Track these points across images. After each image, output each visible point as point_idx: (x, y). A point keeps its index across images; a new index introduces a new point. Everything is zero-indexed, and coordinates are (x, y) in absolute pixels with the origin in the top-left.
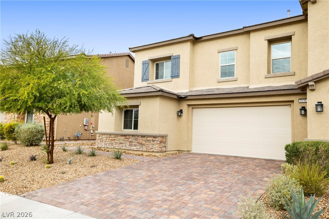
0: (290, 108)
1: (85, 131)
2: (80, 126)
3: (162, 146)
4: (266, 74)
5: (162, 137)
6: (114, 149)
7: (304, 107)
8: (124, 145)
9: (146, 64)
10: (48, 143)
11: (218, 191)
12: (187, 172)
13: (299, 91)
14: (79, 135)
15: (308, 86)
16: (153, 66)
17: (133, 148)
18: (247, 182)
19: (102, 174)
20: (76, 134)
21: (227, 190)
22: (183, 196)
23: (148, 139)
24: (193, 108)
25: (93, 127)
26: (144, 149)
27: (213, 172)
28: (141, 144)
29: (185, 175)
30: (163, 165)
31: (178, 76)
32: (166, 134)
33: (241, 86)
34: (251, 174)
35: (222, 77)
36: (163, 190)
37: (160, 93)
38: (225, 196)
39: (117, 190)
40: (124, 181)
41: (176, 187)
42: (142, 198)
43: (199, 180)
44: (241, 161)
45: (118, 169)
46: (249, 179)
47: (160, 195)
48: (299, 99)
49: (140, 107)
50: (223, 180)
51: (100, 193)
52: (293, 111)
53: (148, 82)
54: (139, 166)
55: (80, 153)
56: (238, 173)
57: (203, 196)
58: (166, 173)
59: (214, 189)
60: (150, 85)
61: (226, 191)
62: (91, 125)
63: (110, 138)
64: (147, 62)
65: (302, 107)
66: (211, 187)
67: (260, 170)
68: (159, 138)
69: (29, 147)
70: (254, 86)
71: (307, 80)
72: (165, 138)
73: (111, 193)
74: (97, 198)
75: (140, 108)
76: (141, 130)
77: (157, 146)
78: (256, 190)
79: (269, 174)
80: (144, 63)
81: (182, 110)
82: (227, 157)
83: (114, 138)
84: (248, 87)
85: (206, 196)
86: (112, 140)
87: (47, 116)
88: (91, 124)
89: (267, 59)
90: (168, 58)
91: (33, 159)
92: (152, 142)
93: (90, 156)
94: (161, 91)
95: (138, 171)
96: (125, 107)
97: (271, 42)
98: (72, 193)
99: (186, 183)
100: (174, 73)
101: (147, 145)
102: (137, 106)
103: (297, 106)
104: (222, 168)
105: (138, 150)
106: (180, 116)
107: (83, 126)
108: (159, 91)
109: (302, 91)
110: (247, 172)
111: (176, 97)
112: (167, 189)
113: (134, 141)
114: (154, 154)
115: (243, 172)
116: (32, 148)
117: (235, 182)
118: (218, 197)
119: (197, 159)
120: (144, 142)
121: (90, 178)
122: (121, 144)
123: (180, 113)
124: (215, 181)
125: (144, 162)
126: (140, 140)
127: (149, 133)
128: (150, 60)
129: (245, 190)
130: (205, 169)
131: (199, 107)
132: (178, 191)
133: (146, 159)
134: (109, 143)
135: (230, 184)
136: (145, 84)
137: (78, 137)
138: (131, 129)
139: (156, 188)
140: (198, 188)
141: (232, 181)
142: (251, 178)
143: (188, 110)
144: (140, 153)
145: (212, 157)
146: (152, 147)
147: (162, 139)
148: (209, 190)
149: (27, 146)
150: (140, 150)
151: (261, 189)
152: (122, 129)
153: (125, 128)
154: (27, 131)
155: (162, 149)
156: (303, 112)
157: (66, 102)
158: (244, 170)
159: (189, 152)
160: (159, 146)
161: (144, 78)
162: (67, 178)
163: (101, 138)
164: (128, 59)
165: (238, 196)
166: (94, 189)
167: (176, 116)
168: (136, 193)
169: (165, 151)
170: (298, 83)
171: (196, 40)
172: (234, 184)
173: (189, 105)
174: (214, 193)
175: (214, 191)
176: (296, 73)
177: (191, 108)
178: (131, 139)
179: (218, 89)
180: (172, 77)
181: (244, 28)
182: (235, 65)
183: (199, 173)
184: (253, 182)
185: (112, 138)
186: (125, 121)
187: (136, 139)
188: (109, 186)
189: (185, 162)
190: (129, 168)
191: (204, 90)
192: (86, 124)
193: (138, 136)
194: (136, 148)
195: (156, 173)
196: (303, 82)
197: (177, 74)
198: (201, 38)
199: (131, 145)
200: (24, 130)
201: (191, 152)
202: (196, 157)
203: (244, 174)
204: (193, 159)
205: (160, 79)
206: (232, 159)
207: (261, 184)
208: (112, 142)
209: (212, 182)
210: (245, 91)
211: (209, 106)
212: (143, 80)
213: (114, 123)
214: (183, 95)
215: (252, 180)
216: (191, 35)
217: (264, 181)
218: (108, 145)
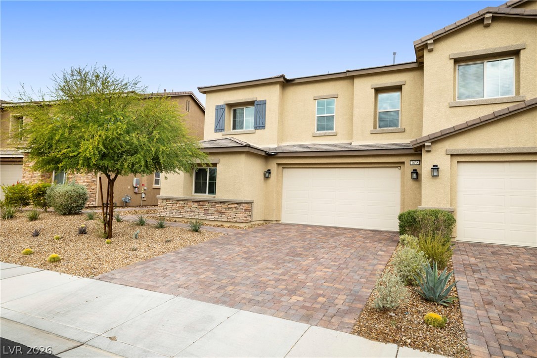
0: (400, 170)
1: (135, 195)
2: (129, 187)
3: (247, 215)
4: (372, 129)
5: (248, 203)
6: (183, 219)
7: (416, 170)
8: (197, 213)
9: (222, 110)
10: (105, 211)
11: (333, 267)
12: (288, 247)
13: (412, 152)
14: (127, 200)
15: (424, 146)
16: (230, 112)
17: (209, 217)
18: (362, 257)
19: (183, 250)
20: (123, 199)
21: (344, 266)
22: (296, 274)
23: (229, 206)
24: (283, 168)
25: (145, 190)
26: (225, 218)
27: (319, 246)
28: (220, 212)
29: (288, 251)
30: (255, 238)
31: (263, 127)
32: (251, 199)
33: (341, 143)
34: (363, 248)
35: (318, 130)
36: (271, 269)
37: (247, 149)
38: (344, 273)
39: (215, 270)
40: (217, 258)
41: (284, 265)
42: (249, 278)
43: (307, 255)
44: (345, 232)
45: (202, 245)
46: (362, 253)
47: (270, 274)
48: (411, 161)
49: (218, 165)
50: (334, 255)
51: (195, 274)
52: (403, 175)
53: (223, 133)
54: (225, 240)
55: (142, 225)
56: (348, 247)
57: (319, 273)
58: (263, 248)
59: (329, 266)
60: (228, 137)
61: (342, 267)
62: (143, 187)
63: (178, 205)
64: (222, 107)
65: (414, 170)
66: (324, 263)
67: (370, 243)
68: (244, 205)
69: (67, 216)
70: (359, 142)
71: (423, 140)
72: (250, 205)
73: (208, 273)
74: (194, 279)
75: (219, 168)
76: (220, 195)
77: (241, 215)
78: (375, 265)
79: (382, 247)
80: (218, 108)
81: (270, 170)
82: (327, 228)
83: (183, 205)
84: (350, 144)
85: (323, 274)
86: (179, 207)
87: (104, 177)
88: (143, 185)
89: (373, 111)
90: (251, 103)
91: (83, 232)
92: (235, 210)
93: (158, 228)
94: (248, 146)
95: (229, 247)
96: (199, 165)
97: (378, 90)
98: (159, 274)
99: (293, 260)
100: (258, 123)
101: (228, 214)
102: (215, 165)
103: (408, 168)
104: (327, 241)
105: (216, 219)
106: (268, 177)
107: (132, 188)
108: (245, 146)
109: (416, 152)
110: (357, 245)
111: (263, 154)
112: (274, 267)
113: (211, 209)
114: (237, 225)
115: (353, 245)
116: (71, 217)
117: (349, 257)
118: (336, 274)
119: (293, 231)
120: (223, 210)
121: (171, 256)
122: (192, 213)
123: (267, 174)
124: (326, 256)
125: (230, 235)
126: (219, 207)
127: (231, 199)
128: (227, 104)
129: (363, 266)
130: (307, 242)
131: (292, 166)
132: (289, 269)
133: (231, 232)
134: (175, 211)
135: (344, 260)
136: (219, 135)
137: (126, 202)
138: (205, 193)
139: (260, 266)
140: (310, 265)
141: (345, 256)
142: (365, 252)
143: (278, 170)
144: (219, 224)
145: (309, 229)
146: (235, 216)
147: (247, 206)
148: (323, 267)
149: (64, 214)
150: (218, 220)
151: (380, 264)
152: (192, 194)
153: (196, 192)
154: (65, 194)
155: (247, 218)
156: (415, 175)
157: (140, 161)
158: (353, 243)
159: (278, 222)
160: (243, 215)
161: (218, 128)
162: (142, 256)
163: (165, 204)
164: (190, 100)
165: (358, 272)
166: (185, 269)
167: (262, 177)
168: (240, 272)
169: (251, 222)
170: (414, 143)
171: (286, 83)
172: (348, 260)
173: (279, 164)
174: (330, 270)
175: (329, 268)
176: (406, 130)
177: (281, 168)
178: (206, 206)
179: (314, 145)
180: (256, 128)
181: (347, 72)
182: (335, 117)
183: (303, 247)
184: (368, 256)
185: (180, 205)
186: (196, 183)
187: (213, 207)
188: (201, 265)
189: (280, 234)
190: (215, 242)
191: (296, 145)
192: (136, 185)
193: (216, 202)
194: (213, 217)
195: (252, 248)
196: (419, 141)
197: (263, 124)
198: (294, 80)
199: (206, 214)
200: (59, 193)
201: (280, 222)
202: (291, 229)
203: (355, 248)
204: (287, 230)
205: (239, 129)
206: (333, 230)
207: (377, 259)
208: (180, 210)
209: (323, 258)
210: (350, 149)
211: (304, 166)
212: (217, 130)
213: (183, 186)
214: (272, 152)
215: (367, 254)
216: (281, 77)
217: (379, 255)
218: (174, 213)
